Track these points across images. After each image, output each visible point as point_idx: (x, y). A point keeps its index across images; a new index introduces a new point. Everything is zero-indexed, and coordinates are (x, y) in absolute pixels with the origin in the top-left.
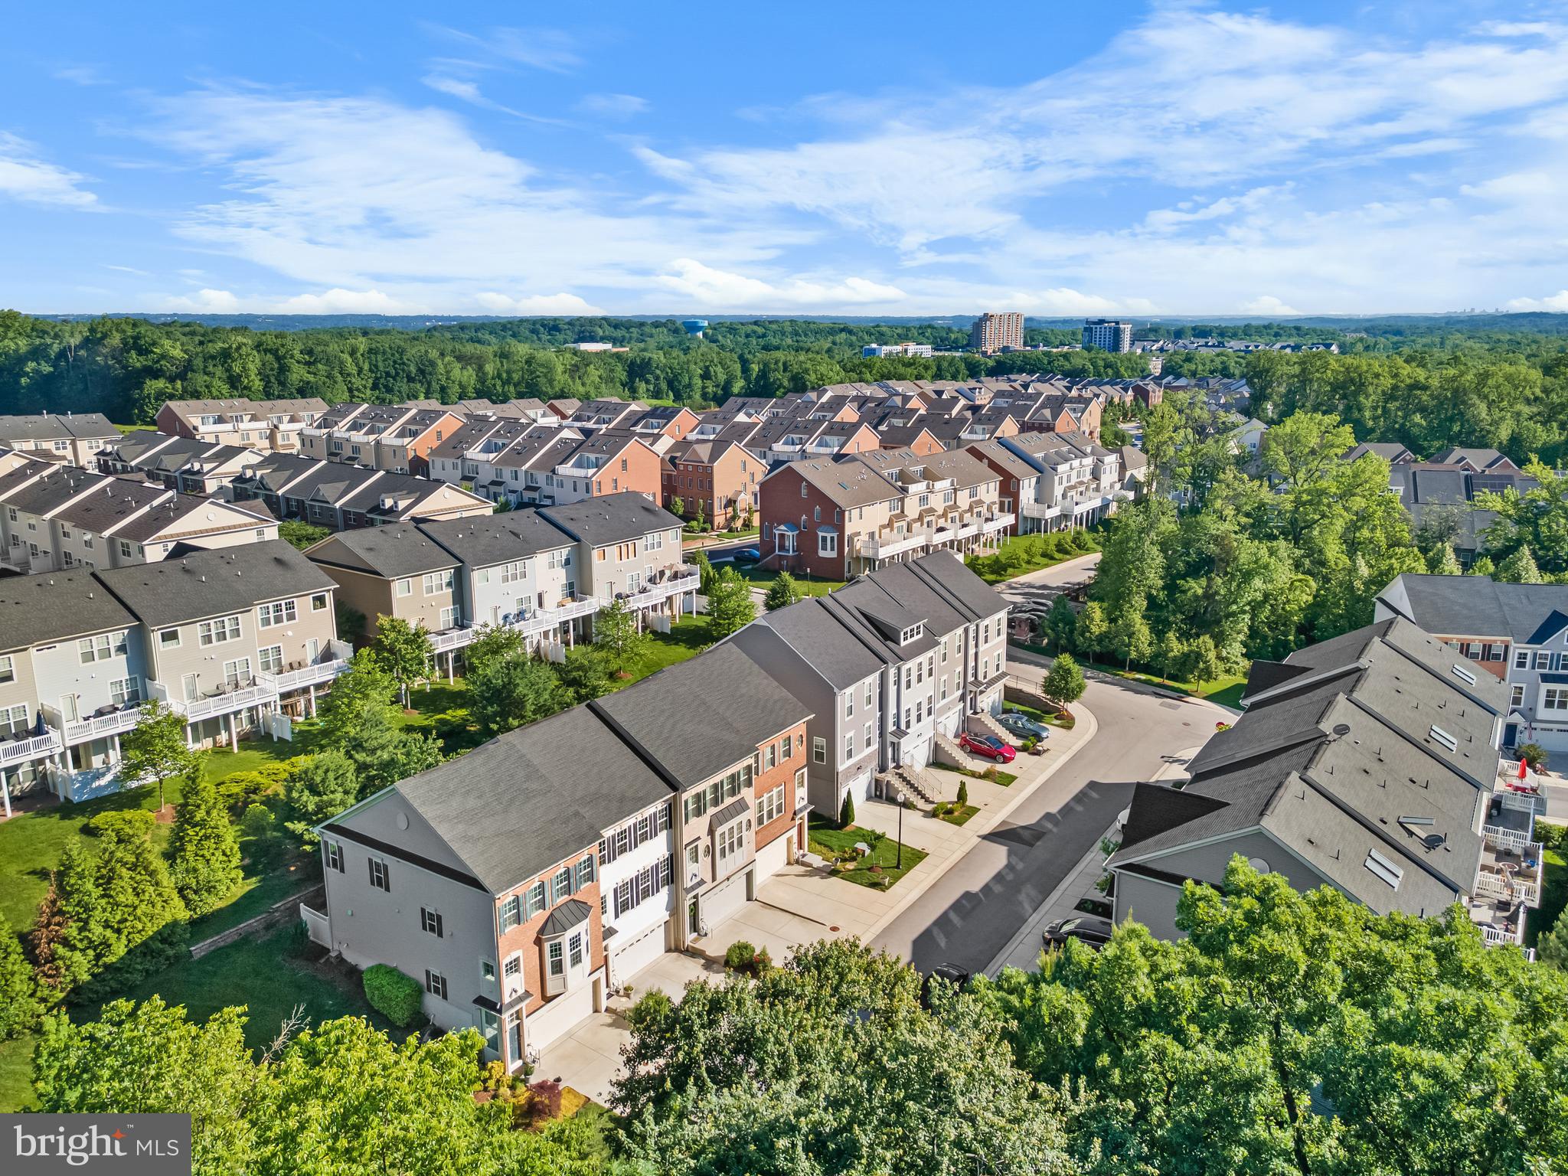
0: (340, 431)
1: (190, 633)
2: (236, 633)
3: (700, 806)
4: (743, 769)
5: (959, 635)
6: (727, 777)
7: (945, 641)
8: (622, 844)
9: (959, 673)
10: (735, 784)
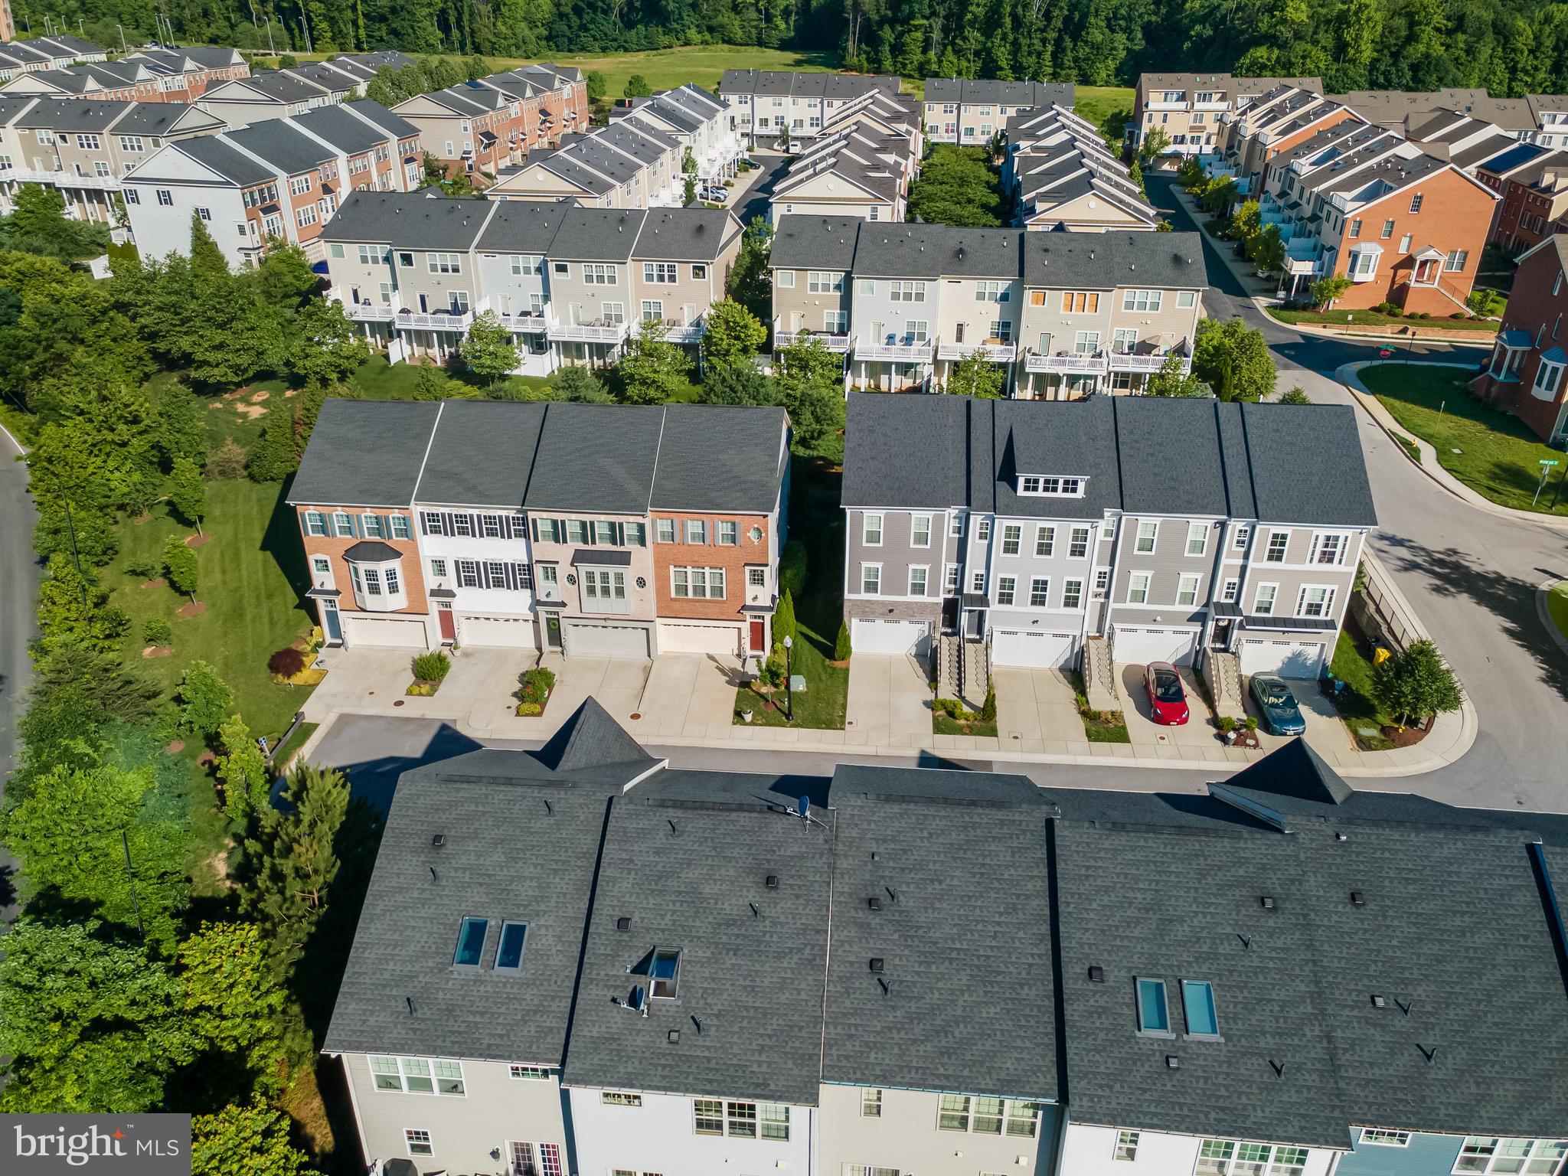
1: (577, 271)
2: (612, 279)
3: (558, 533)
4: (629, 523)
5: (1200, 526)
6: (601, 522)
7: (1147, 524)
8: (463, 527)
9: (1191, 580)
10: (615, 533)
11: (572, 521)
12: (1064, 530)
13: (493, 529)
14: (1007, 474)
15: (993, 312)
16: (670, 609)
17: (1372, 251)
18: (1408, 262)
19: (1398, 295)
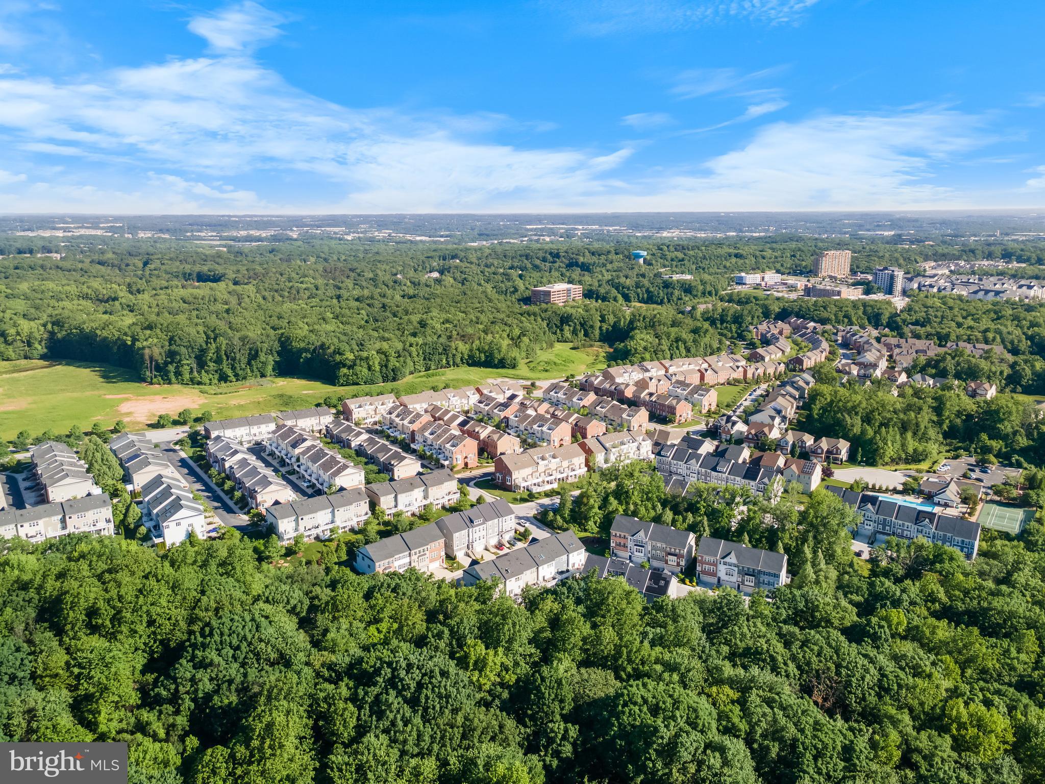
0: (393, 416)
2: (350, 510)
3: (415, 554)
4: (425, 548)
5: (496, 520)
6: (421, 549)
7: (490, 523)
8: (399, 559)
9: (496, 529)
10: (424, 551)
11: (417, 550)
12: (481, 527)
13: (404, 557)
14: (472, 521)
15: (422, 494)
16: (431, 561)
17: (459, 457)
18: (466, 457)
19: (466, 464)
